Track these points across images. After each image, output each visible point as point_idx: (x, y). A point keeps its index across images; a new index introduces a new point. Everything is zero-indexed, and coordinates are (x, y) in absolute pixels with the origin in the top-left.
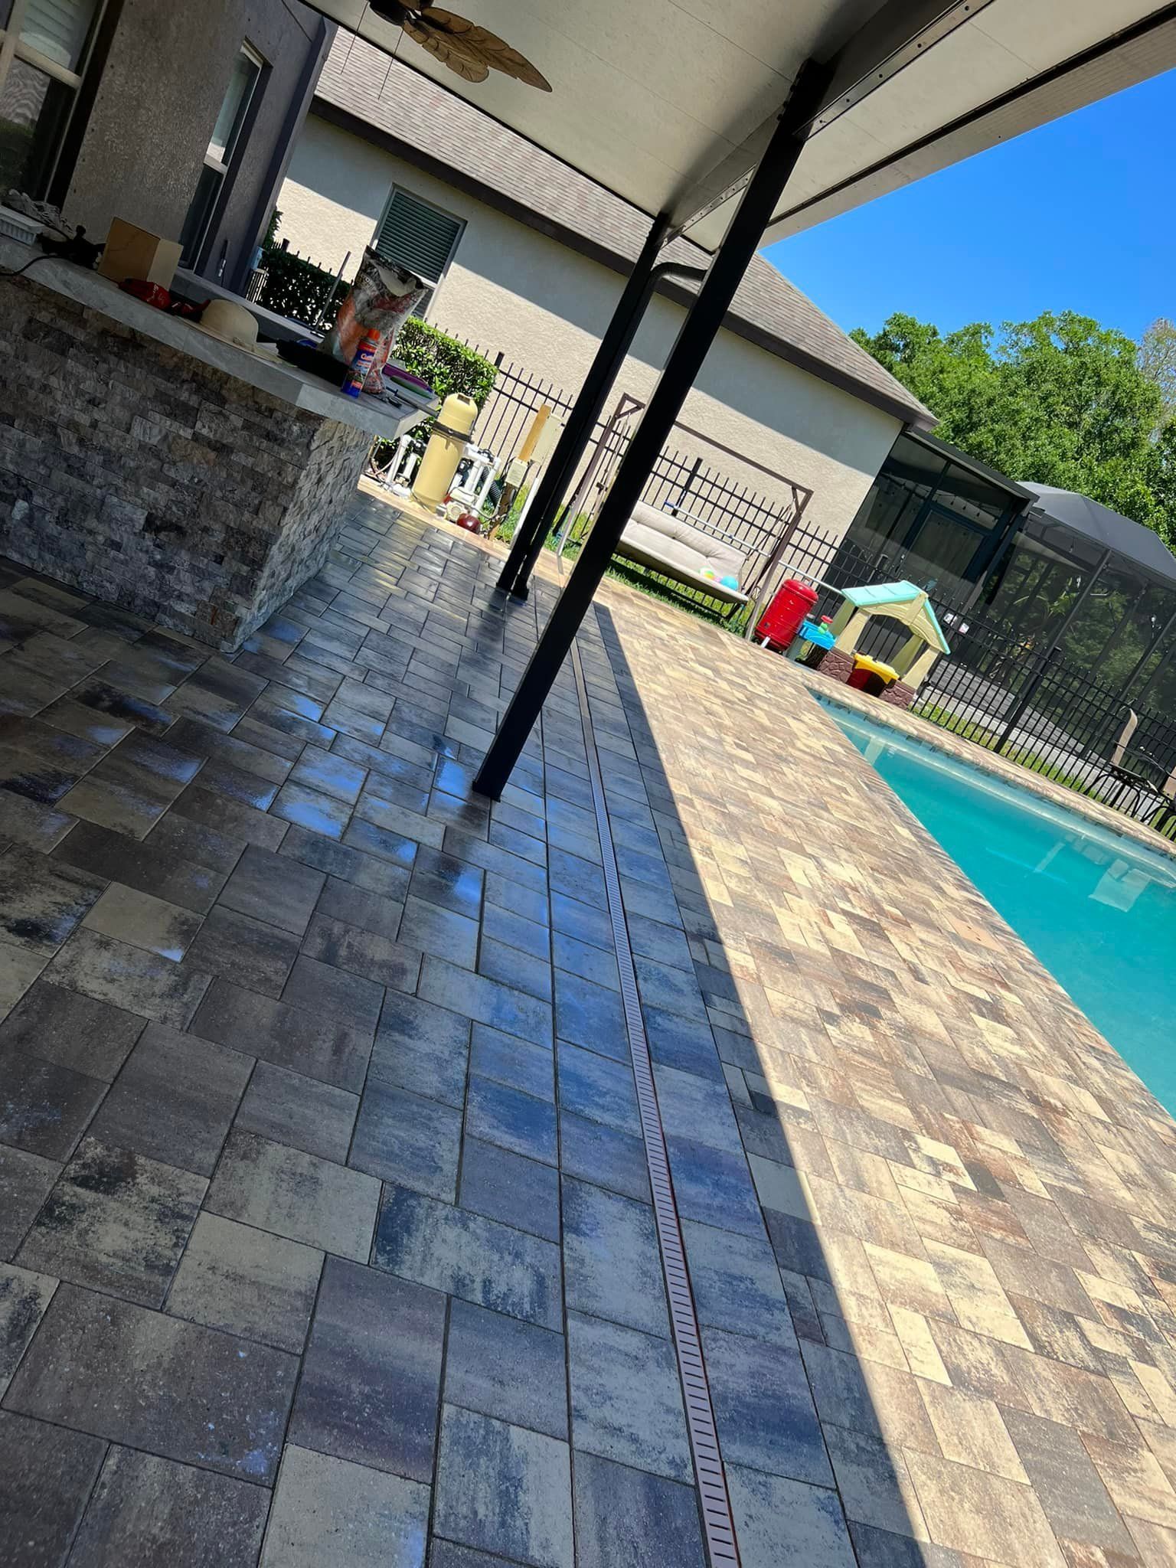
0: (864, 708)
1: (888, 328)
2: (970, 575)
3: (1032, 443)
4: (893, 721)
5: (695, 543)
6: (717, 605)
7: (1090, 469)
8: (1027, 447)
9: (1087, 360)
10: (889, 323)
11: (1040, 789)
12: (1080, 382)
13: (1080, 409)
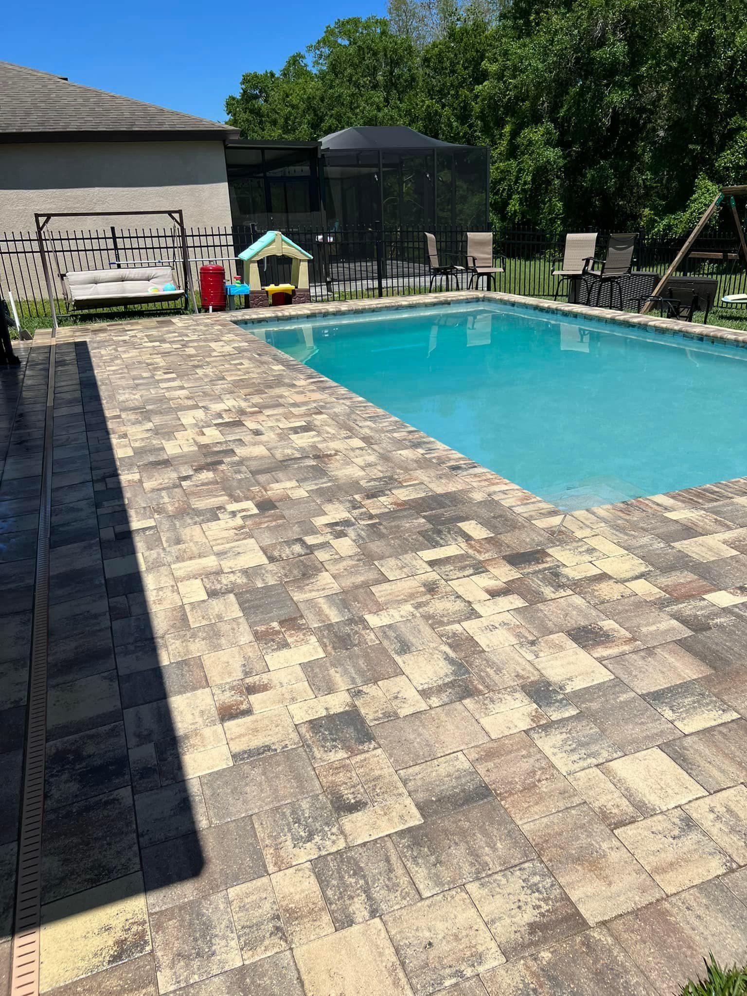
0: (273, 315)
1: (243, 86)
2: (315, 207)
3: (358, 110)
4: (293, 313)
5: (136, 277)
6: (172, 304)
7: (398, 107)
8: (356, 115)
9: (360, 43)
10: (243, 83)
11: (393, 304)
12: (364, 59)
13: (374, 75)
